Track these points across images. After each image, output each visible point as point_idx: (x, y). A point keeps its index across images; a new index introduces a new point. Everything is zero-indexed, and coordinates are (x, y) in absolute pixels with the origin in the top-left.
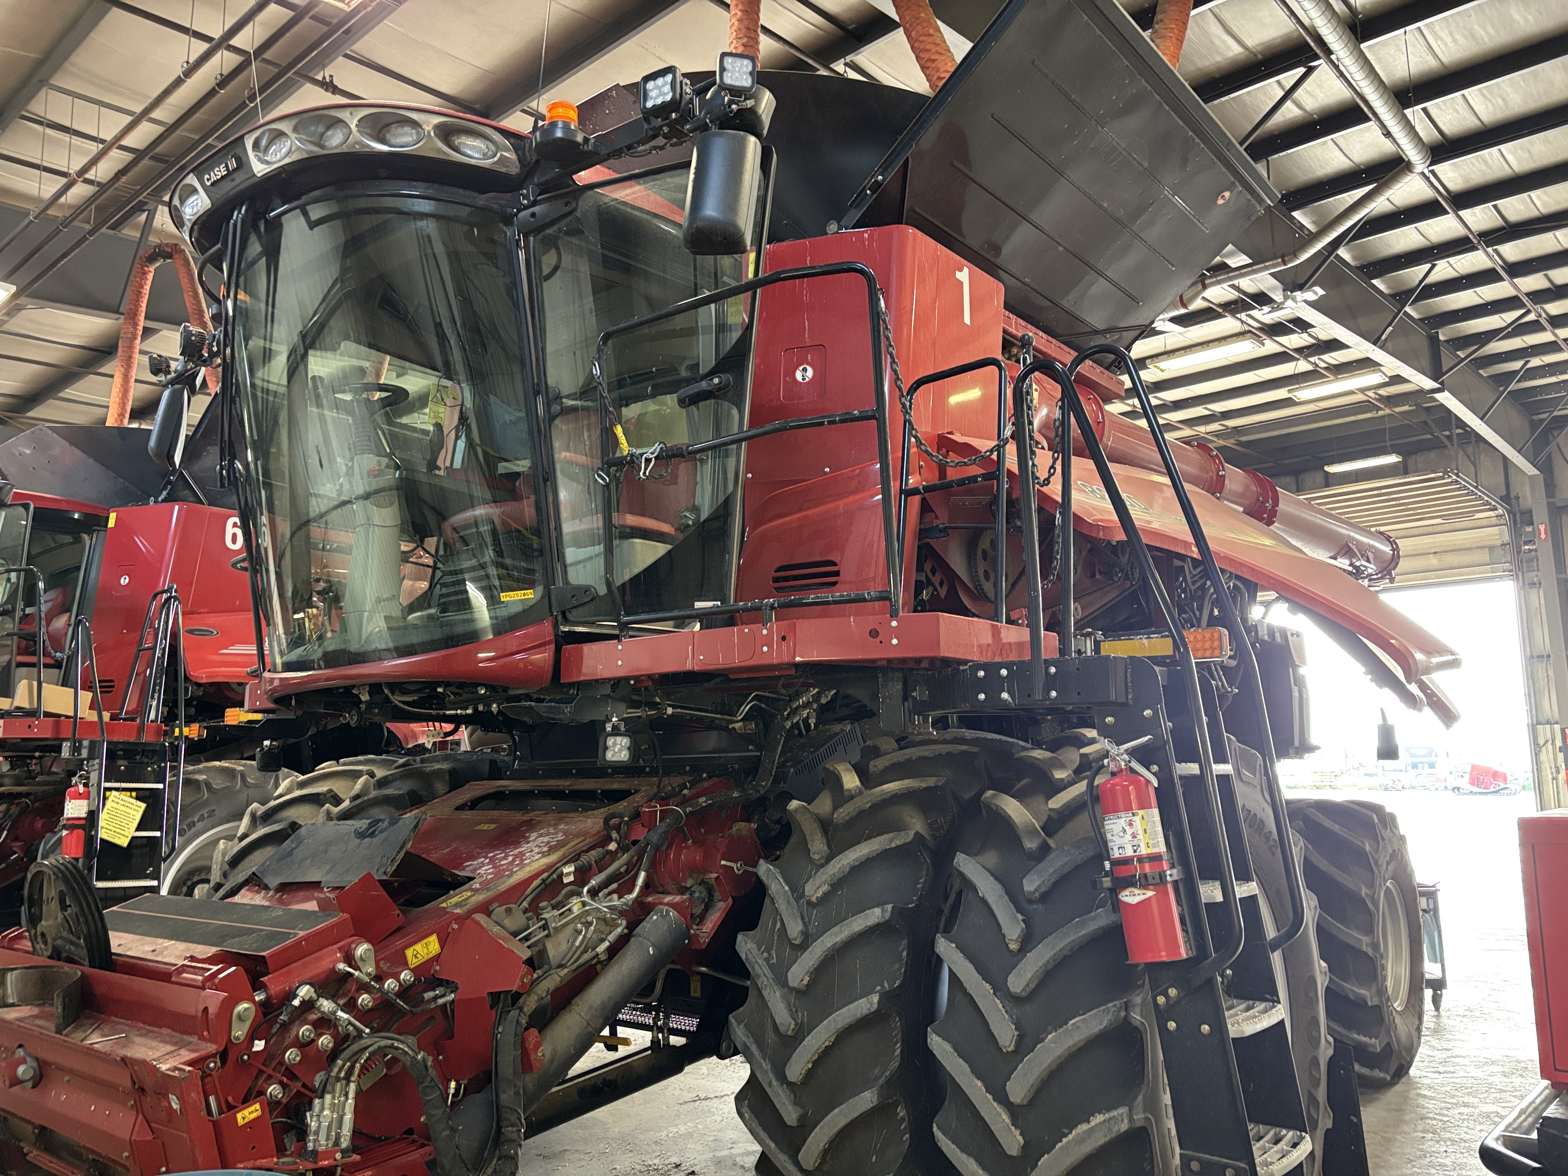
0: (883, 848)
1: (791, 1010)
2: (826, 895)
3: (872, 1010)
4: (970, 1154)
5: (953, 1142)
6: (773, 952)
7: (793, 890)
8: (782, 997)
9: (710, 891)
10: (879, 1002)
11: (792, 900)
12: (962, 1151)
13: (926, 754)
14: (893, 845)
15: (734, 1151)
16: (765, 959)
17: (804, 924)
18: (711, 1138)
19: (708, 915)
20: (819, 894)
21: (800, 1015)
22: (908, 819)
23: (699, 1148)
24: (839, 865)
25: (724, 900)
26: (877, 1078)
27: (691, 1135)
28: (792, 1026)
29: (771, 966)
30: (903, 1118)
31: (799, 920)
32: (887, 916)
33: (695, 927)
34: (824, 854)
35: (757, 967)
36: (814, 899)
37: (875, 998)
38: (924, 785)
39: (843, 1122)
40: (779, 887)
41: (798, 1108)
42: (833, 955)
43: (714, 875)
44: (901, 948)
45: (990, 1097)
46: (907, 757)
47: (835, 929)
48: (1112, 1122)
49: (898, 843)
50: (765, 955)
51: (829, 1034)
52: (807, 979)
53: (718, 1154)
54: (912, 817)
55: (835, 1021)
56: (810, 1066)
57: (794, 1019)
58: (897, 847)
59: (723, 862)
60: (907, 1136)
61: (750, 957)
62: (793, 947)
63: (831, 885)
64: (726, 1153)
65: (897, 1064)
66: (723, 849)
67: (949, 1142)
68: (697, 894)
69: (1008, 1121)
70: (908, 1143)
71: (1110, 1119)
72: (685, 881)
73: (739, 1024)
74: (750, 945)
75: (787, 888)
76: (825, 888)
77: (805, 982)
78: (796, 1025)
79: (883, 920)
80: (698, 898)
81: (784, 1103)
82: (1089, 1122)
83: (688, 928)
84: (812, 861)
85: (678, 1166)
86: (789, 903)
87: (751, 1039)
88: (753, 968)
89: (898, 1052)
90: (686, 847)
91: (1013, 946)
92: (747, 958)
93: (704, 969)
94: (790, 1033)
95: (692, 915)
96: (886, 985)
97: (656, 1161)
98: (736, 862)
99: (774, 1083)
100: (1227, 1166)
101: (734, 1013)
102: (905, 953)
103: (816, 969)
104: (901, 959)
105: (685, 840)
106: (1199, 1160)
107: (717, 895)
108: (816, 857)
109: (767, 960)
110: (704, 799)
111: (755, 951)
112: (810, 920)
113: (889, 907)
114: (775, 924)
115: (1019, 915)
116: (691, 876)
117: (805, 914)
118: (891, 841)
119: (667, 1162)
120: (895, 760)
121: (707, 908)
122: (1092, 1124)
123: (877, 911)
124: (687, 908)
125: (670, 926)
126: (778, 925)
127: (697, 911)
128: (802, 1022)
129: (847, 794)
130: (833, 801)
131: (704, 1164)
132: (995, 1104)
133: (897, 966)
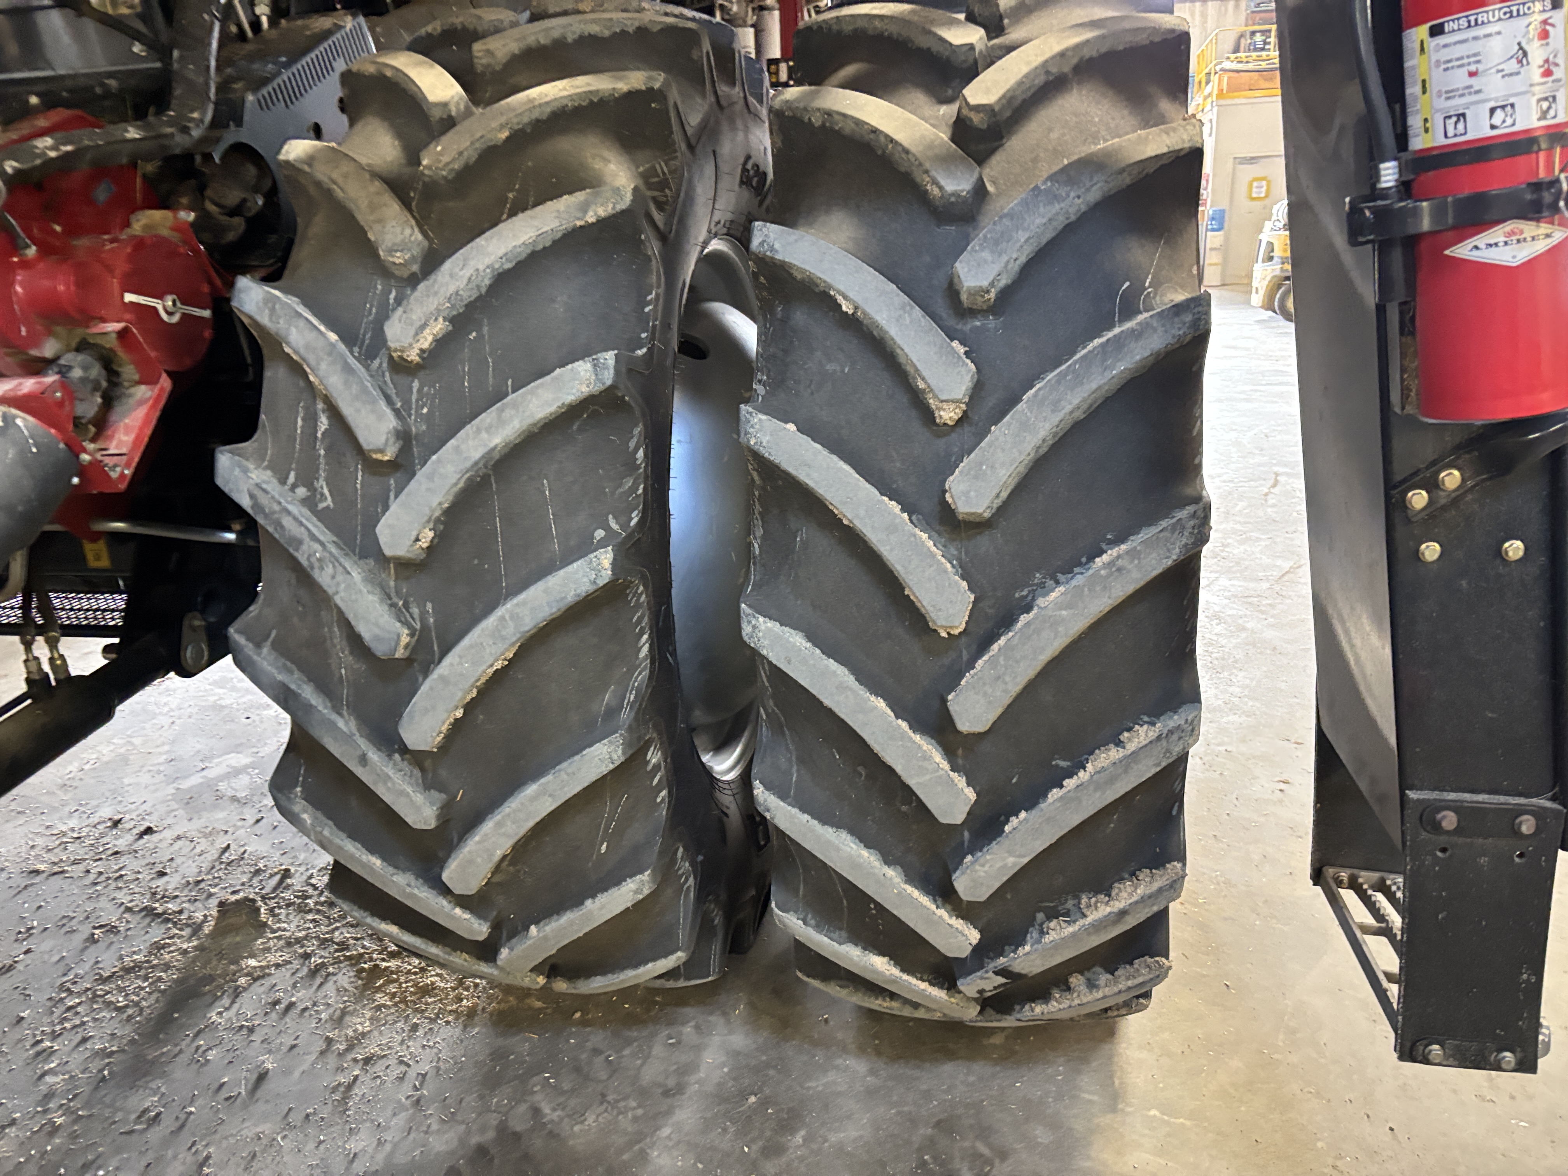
0: (567, 225)
1: (393, 605)
2: (441, 342)
3: (601, 582)
4: (837, 825)
5: (803, 810)
6: (322, 485)
7: (349, 338)
8: (366, 580)
9: (108, 362)
10: (614, 564)
11: (352, 361)
12: (824, 821)
13: (595, 29)
14: (591, 218)
15: (211, 774)
16: (305, 501)
17: (397, 413)
18: (162, 759)
19: (114, 417)
20: (426, 341)
21: (415, 611)
22: (597, 165)
23: (145, 778)
24: (467, 273)
25: (148, 380)
26: (612, 713)
27: (124, 760)
28: (405, 639)
29: (322, 516)
30: (657, 767)
31: (383, 404)
32: (608, 378)
33: (91, 446)
34: (416, 251)
35: (287, 522)
36: (413, 356)
37: (605, 558)
38: (623, 86)
39: (547, 806)
40: (311, 336)
41: (434, 794)
42: (485, 478)
43: (114, 327)
44: (632, 444)
45: (904, 725)
46: (556, 34)
47: (487, 418)
48: (1175, 737)
49: (602, 212)
50: (302, 491)
51: (501, 647)
52: (428, 535)
53: (186, 784)
54: (607, 161)
55: (515, 617)
56: (459, 713)
57: (405, 624)
58: (602, 222)
59: (129, 297)
60: (664, 793)
61: (263, 500)
62: (375, 467)
63: (452, 320)
64: (195, 780)
65: (646, 673)
66: (122, 266)
67: (795, 811)
68: (77, 373)
69: (945, 765)
70: (665, 806)
71: (1171, 732)
72: (37, 344)
73: (258, 645)
74: (259, 475)
75: (333, 337)
76: (439, 327)
77: (424, 543)
78: (412, 635)
79: (599, 387)
80: (83, 380)
81: (403, 793)
82: (1119, 744)
83: (74, 450)
84: (384, 271)
85: (116, 823)
86: (348, 369)
87: (297, 674)
88: (279, 525)
89: (645, 650)
90: (25, 264)
91: (948, 415)
92: (256, 505)
93: (120, 525)
94: (400, 654)
95: (77, 422)
96: (614, 525)
97: (73, 823)
98: (160, 297)
99: (374, 756)
100: (1520, 811)
101: (239, 623)
102: (640, 454)
103: (447, 512)
104: (632, 466)
105: (15, 247)
106: (1457, 808)
107: (129, 371)
108: (398, 258)
109: (310, 502)
110: (48, 141)
111: (273, 486)
112: (407, 403)
113: (609, 357)
114: (312, 420)
115: (955, 344)
116: (50, 333)
117: (392, 392)
118: (584, 208)
119: (95, 819)
120: (531, 40)
121: (109, 402)
122: (1131, 747)
123: (583, 368)
124: (60, 404)
125: (23, 451)
126: (324, 423)
127: (89, 407)
128: (425, 627)
129: (436, 114)
130: (399, 135)
131: (163, 809)
132: (917, 738)
133: (629, 483)
